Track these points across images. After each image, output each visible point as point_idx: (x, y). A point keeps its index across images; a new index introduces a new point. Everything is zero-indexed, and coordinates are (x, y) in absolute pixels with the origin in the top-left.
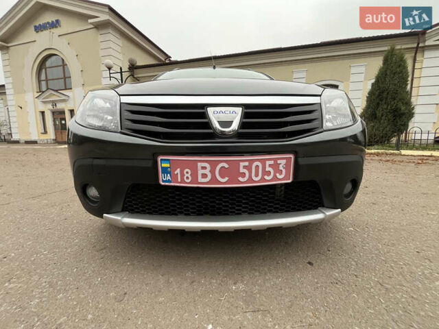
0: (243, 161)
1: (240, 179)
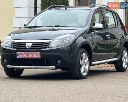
0: (30, 53)
1: (30, 57)
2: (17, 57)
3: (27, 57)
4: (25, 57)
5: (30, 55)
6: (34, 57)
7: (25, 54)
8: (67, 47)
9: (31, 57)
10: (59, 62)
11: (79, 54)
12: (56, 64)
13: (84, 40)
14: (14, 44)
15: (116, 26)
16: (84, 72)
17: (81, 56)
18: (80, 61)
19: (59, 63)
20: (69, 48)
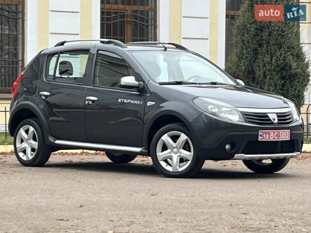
0: (280, 132)
2: (260, 139)
3: (276, 139)
5: (280, 135)
7: (274, 132)
9: (282, 138)
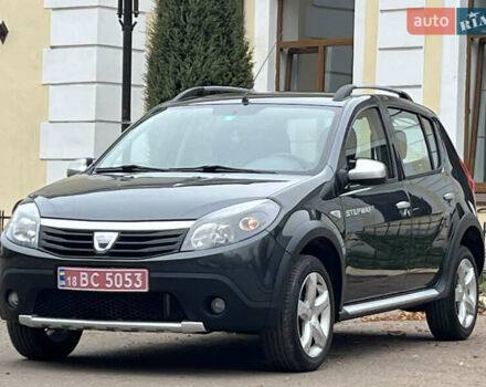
0: (109, 272)
1: (108, 285)
2: (61, 285)
3: (96, 288)
4: (90, 286)
5: (108, 279)
6: (123, 287)
7: (90, 273)
8: (251, 249)
9: (114, 287)
10: (219, 305)
11: (296, 276)
12: (209, 315)
13: (315, 224)
14: (50, 237)
15: (432, 168)
16: (313, 343)
17: (300, 283)
18: (300, 301)
19: (218, 311)
20: (256, 252)
